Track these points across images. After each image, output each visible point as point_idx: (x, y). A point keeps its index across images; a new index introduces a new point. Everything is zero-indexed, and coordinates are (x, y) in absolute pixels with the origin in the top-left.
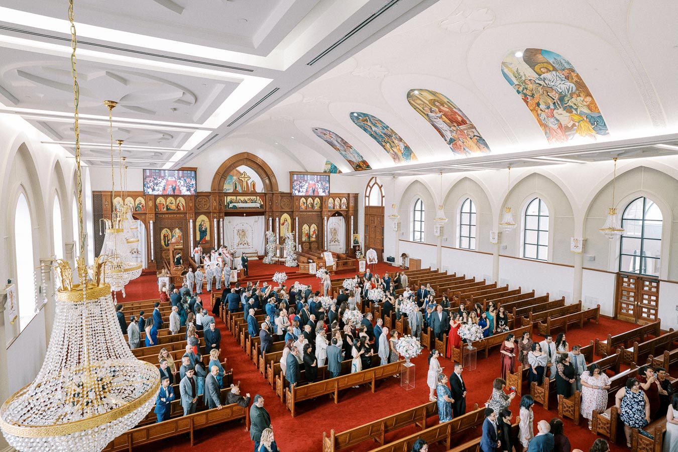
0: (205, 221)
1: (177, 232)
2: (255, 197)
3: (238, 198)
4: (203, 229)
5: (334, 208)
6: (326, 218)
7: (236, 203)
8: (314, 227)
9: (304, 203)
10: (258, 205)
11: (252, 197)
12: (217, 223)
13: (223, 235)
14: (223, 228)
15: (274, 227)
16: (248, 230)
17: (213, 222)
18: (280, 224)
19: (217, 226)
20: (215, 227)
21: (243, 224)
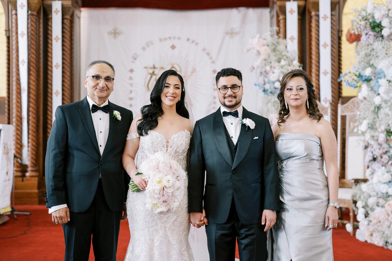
12: (32, 15)
13: (63, 76)
14: (63, 45)
15: (310, 44)
16: (194, 71)
17: (14, 12)
18: (340, 31)
19: (33, 28)
20: (19, 32)
21: (176, 43)
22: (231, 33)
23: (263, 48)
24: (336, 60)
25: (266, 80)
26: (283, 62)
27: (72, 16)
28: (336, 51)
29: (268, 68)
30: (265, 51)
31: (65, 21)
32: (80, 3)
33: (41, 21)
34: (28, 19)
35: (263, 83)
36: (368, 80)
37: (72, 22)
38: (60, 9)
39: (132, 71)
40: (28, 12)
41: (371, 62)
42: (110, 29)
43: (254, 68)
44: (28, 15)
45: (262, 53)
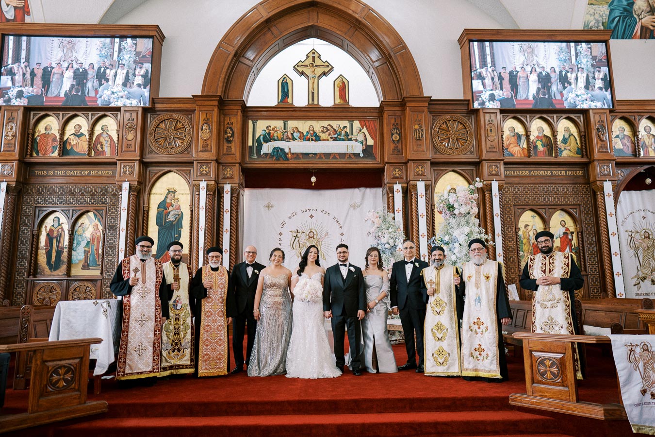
0: (179, 191)
1: (90, 226)
2: (346, 123)
3: (292, 124)
4: (171, 218)
5: (636, 153)
6: (608, 187)
7: (282, 139)
8: (563, 223)
9: (518, 136)
10: (358, 148)
11: (335, 124)
12: (210, 194)
13: (230, 239)
14: (231, 216)
15: (412, 215)
16: (327, 234)
17: (197, 193)
18: (433, 205)
19: (210, 204)
20: (200, 207)
21: (313, 213)
22: (354, 206)
23: (377, 219)
24: (431, 226)
25: (379, 242)
26: (391, 230)
27: (238, 195)
28: (430, 219)
29: (380, 234)
30: (378, 221)
31: (233, 199)
32: (244, 185)
33: (216, 198)
34: (206, 197)
35: (377, 244)
36: (447, 244)
37: (238, 199)
38: (229, 190)
39: (281, 234)
40: (207, 193)
41: (449, 231)
42: (265, 203)
43: (370, 234)
44: (207, 195)
45: (375, 223)
